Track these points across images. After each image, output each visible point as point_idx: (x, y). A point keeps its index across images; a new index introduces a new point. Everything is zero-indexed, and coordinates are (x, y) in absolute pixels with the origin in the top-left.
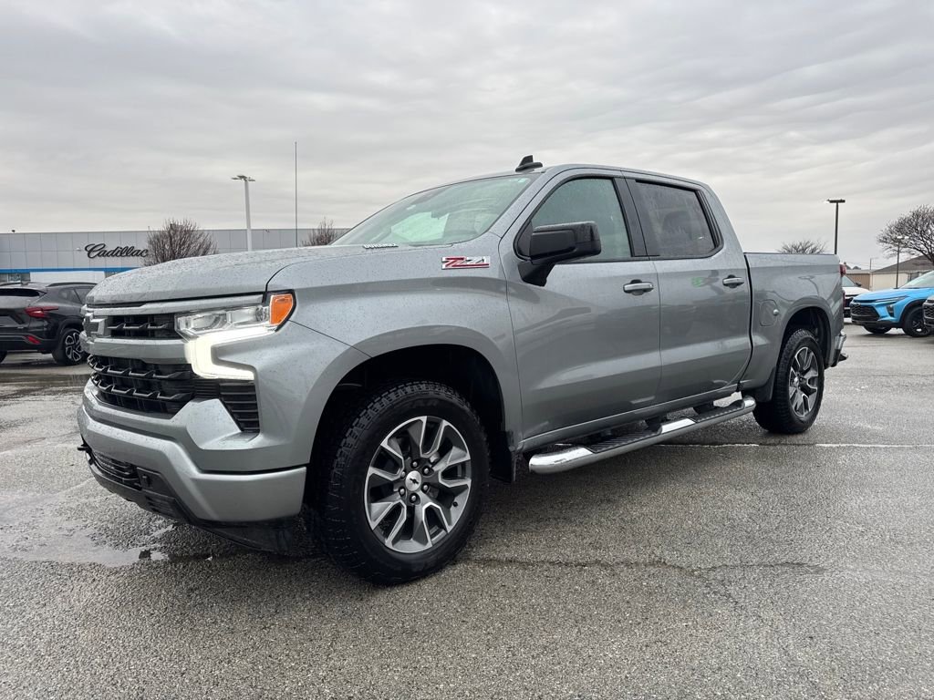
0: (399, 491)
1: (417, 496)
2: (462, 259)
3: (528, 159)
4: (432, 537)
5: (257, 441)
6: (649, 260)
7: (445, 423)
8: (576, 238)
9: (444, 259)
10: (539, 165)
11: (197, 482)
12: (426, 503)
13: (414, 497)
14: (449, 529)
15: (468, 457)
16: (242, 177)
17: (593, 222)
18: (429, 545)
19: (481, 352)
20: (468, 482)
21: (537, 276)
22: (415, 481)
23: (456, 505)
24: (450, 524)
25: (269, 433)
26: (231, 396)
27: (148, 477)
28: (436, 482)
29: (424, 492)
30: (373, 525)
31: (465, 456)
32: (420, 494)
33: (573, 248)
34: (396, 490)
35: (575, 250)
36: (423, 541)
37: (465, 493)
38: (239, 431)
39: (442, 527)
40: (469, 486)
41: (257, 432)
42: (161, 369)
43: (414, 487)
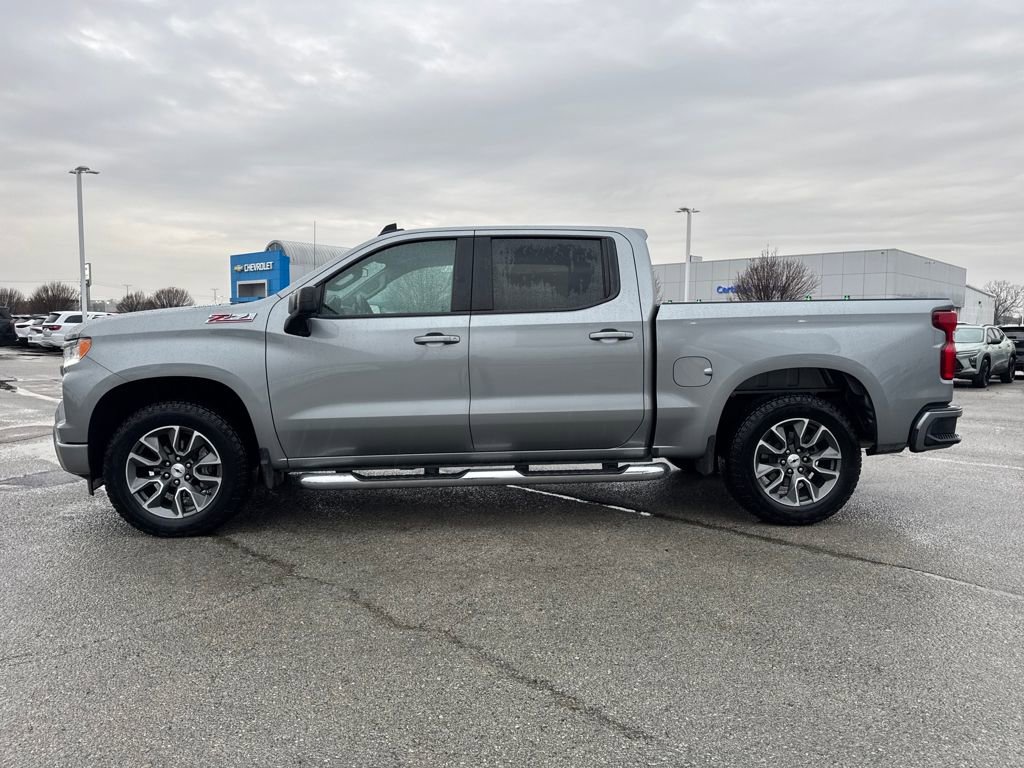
0: (164, 475)
1: (178, 482)
6: (468, 314)
13: (175, 481)
15: (219, 461)
16: (684, 210)
20: (218, 480)
22: (178, 471)
23: (209, 494)
28: (191, 474)
31: (216, 460)
32: (182, 480)
36: (176, 512)
40: (220, 483)
43: (176, 475)
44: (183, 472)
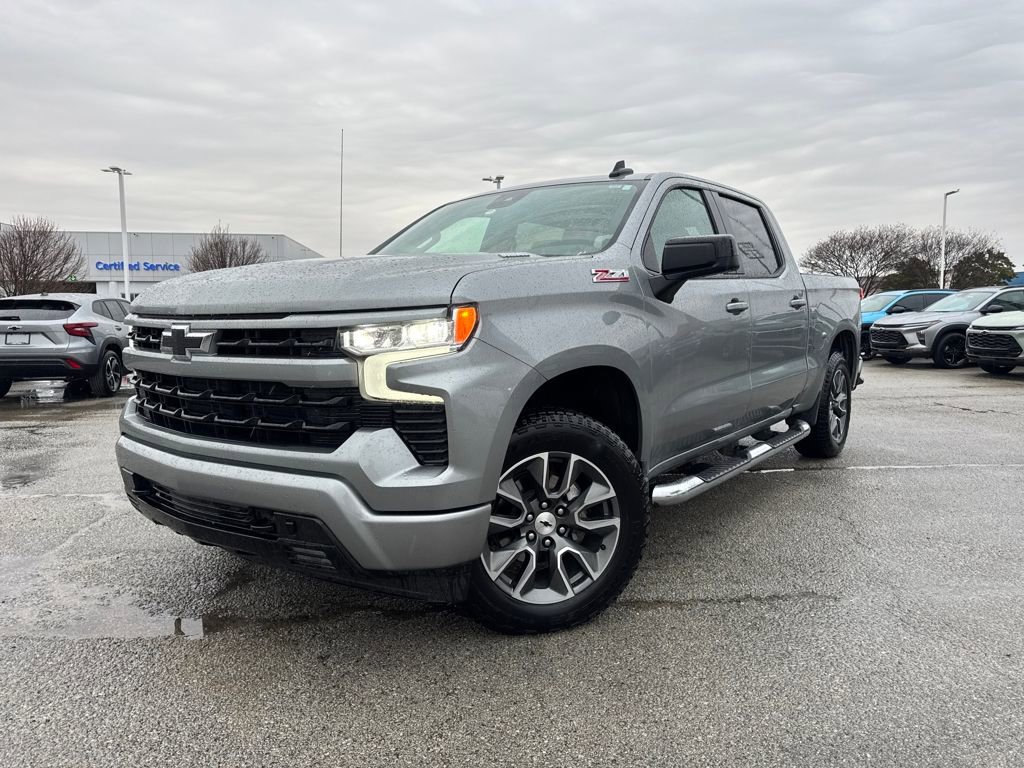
0: (527, 536)
1: (552, 541)
2: (607, 272)
3: (620, 164)
4: (573, 586)
5: (446, 476)
6: (739, 278)
7: (574, 458)
8: (716, 251)
9: (594, 272)
10: (630, 172)
11: (371, 525)
12: (563, 547)
13: (548, 541)
14: (596, 576)
15: (612, 493)
16: (114, 169)
17: (731, 235)
18: (570, 595)
19: (627, 373)
20: (616, 522)
21: (666, 293)
22: (546, 524)
23: (604, 548)
24: (594, 571)
25: (458, 467)
26: (408, 424)
27: (295, 522)
28: (572, 523)
29: (561, 535)
30: (494, 576)
31: (608, 492)
32: (556, 537)
33: (714, 263)
34: (524, 534)
35: (714, 266)
36: (562, 590)
37: (613, 534)
38: (418, 465)
39: (587, 575)
40: (618, 526)
41: (446, 465)
42: (307, 394)
43: (547, 531)
44: (554, 524)
